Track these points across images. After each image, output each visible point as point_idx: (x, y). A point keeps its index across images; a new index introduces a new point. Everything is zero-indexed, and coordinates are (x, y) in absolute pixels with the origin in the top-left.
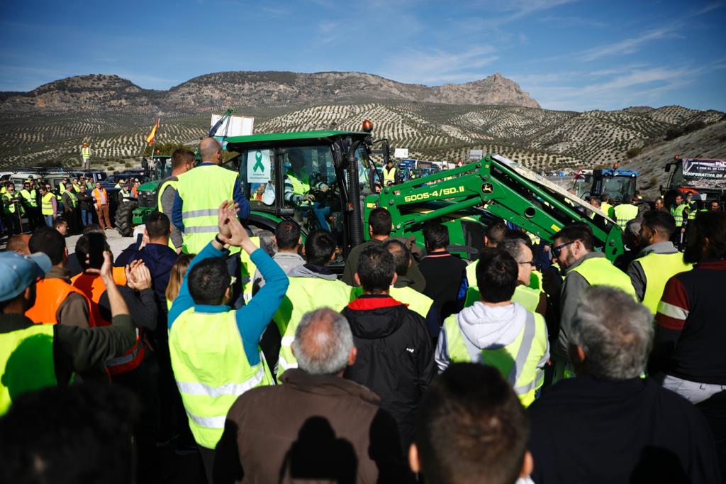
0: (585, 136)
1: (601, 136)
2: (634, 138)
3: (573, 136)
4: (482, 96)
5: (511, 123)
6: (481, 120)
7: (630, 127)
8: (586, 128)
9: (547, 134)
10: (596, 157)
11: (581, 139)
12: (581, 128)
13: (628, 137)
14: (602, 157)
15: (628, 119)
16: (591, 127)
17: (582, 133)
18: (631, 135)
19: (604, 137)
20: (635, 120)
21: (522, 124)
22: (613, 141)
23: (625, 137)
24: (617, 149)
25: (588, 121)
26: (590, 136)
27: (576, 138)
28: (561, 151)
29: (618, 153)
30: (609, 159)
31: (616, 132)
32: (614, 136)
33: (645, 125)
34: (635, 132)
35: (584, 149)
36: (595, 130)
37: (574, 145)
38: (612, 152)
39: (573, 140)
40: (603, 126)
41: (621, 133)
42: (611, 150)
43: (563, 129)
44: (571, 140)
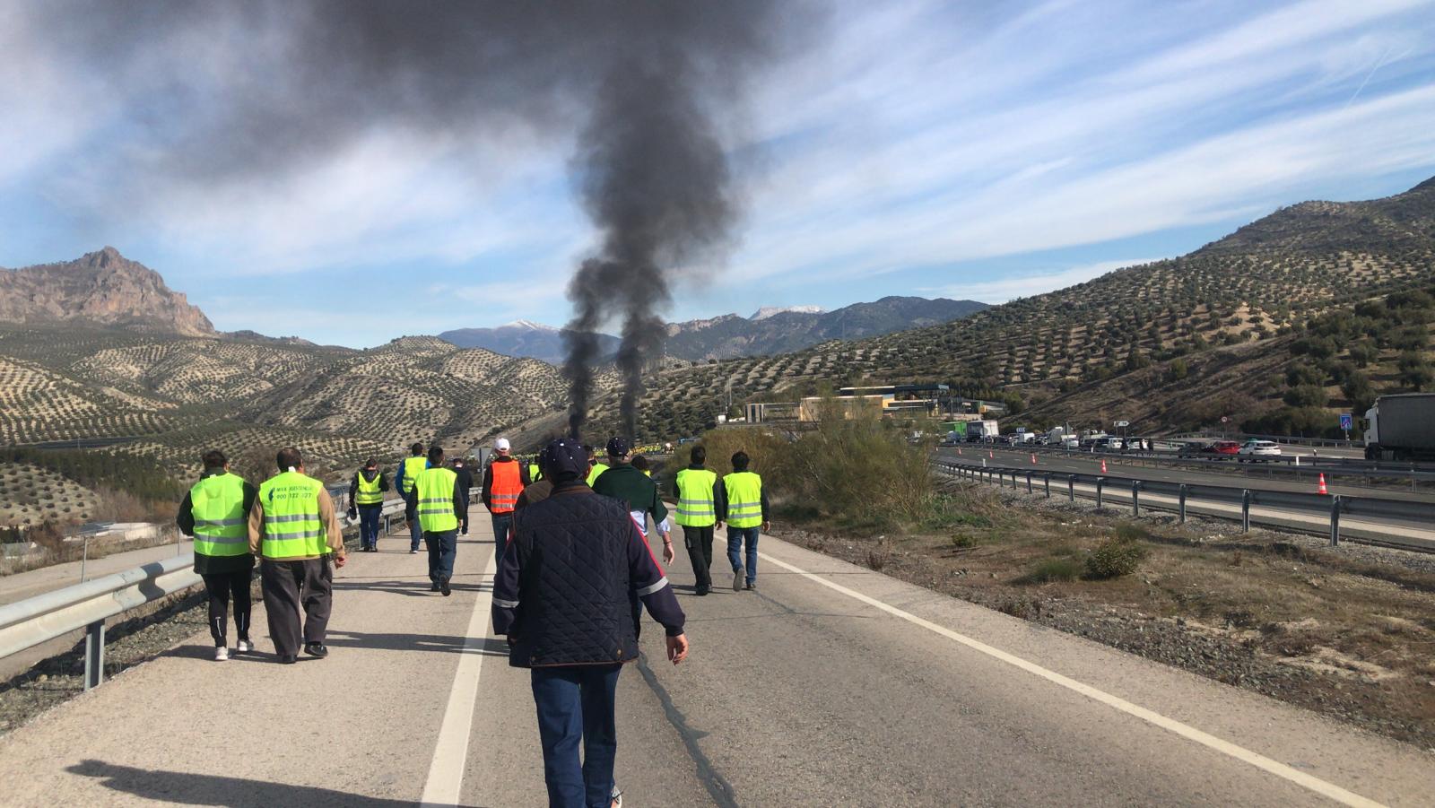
0: (364, 405)
1: (389, 404)
2: (436, 407)
3: (348, 406)
4: (77, 299)
5: (199, 374)
6: (132, 368)
7: (425, 389)
8: (364, 391)
9: (303, 402)
10: (390, 437)
11: (361, 409)
12: (355, 392)
13: (428, 405)
14: (399, 436)
15: (420, 377)
16: (371, 390)
17: (359, 400)
18: (430, 402)
19: (394, 406)
20: (430, 377)
21: (221, 374)
22: (408, 412)
23: (423, 405)
24: (415, 423)
25: (364, 381)
26: (372, 405)
27: (353, 408)
28: (333, 429)
29: (418, 430)
30: (409, 439)
31: (410, 399)
32: (408, 404)
33: (446, 385)
34: (435, 398)
35: (369, 424)
36: (378, 395)
37: (353, 420)
38: (410, 428)
39: (350, 411)
40: (390, 388)
41: (417, 399)
42: (408, 426)
43: (328, 395)
44: (346, 412)
